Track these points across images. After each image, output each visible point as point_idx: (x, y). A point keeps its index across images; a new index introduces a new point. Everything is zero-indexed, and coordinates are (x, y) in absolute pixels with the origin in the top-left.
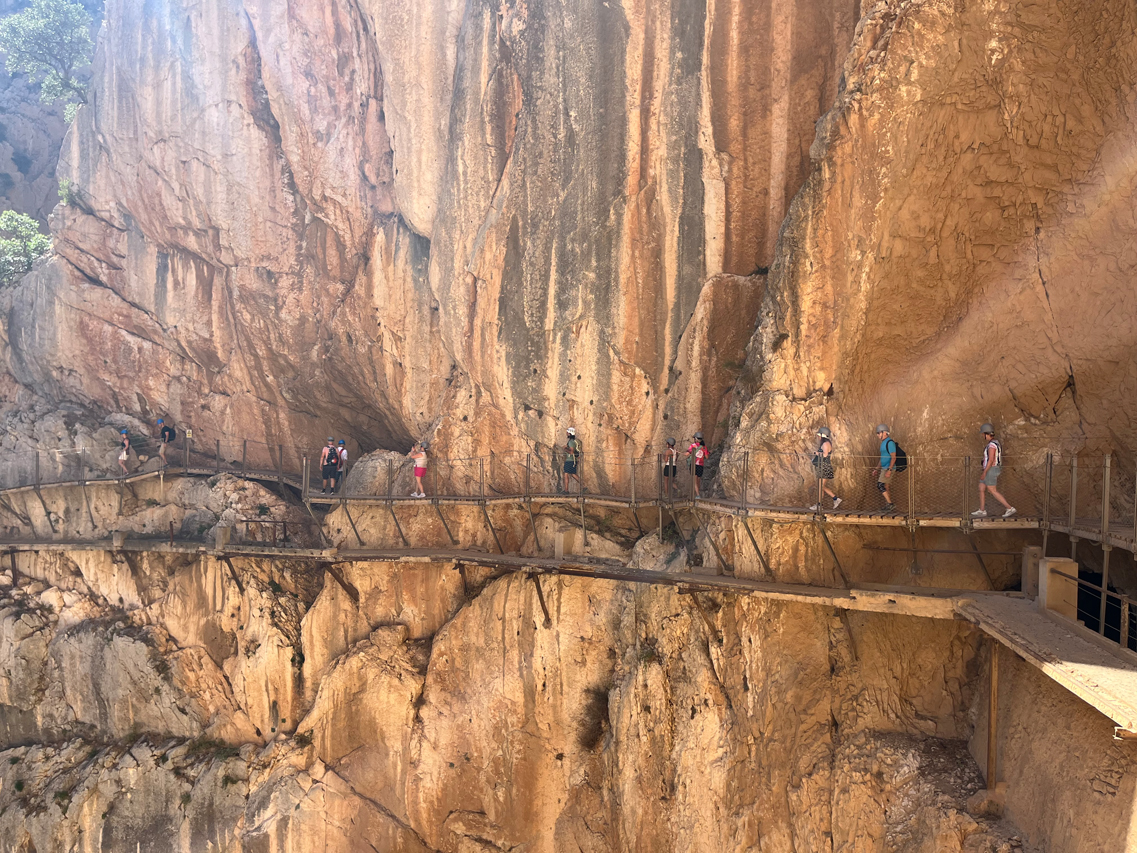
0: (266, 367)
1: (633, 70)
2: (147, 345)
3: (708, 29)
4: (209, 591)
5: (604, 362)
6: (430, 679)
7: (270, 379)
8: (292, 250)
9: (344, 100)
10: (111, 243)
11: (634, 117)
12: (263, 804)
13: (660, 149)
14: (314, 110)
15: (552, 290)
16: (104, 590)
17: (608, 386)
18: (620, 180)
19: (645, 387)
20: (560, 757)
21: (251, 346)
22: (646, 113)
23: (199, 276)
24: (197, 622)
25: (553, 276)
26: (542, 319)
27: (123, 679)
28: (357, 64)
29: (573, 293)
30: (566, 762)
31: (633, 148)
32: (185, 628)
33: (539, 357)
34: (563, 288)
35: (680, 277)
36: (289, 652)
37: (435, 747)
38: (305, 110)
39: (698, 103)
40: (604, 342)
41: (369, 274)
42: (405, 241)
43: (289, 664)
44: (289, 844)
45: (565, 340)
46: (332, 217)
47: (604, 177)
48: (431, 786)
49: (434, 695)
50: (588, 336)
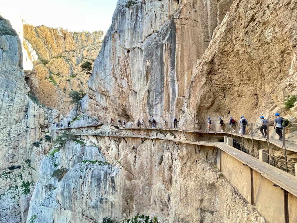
0: (114, 110)
1: (165, 70)
2: (98, 107)
3: (175, 64)
4: (106, 141)
5: (162, 109)
6: (137, 154)
7: (115, 112)
8: (118, 94)
9: (125, 74)
10: (94, 94)
11: (165, 76)
12: (114, 171)
13: (169, 80)
14: (121, 76)
15: (154, 99)
16: (92, 141)
17: (162, 112)
18: (163, 84)
19: (167, 113)
20: (156, 166)
21: (112, 107)
22: (167, 75)
23: (106, 98)
24: (105, 145)
25: (154, 97)
26: (153, 103)
27: (95, 153)
28: (127, 70)
30: (157, 166)
31: (165, 80)
32: (103, 146)
33: (152, 108)
34: (156, 99)
35: (172, 97)
36: (117, 150)
37: (138, 164)
38: (120, 75)
39: (174, 74)
40: (161, 107)
41: (129, 98)
42: (134, 93)
43: (117, 152)
44: (117, 177)
45: (156, 106)
46: (124, 90)
47: (161, 84)
48: (137, 170)
49: (137, 156)
50: (159, 106)
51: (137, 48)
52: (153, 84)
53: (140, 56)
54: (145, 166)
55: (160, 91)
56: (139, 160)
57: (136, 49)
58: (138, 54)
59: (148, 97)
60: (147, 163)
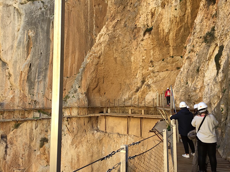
5: (45, 88)
15: (37, 76)
17: (45, 91)
18: (48, 61)
20: (35, 151)
25: (37, 74)
26: (35, 80)
29: (40, 77)
33: (33, 86)
34: (38, 76)
37: (9, 155)
40: (44, 85)
45: (38, 84)
47: (46, 61)
48: (9, 163)
49: (9, 146)
50: (42, 83)
51: (13, 8)
52: (36, 59)
53: (16, 18)
54: (21, 155)
55: (44, 68)
56: (12, 150)
57: (11, 8)
58: (14, 15)
59: (28, 73)
60: (24, 151)
